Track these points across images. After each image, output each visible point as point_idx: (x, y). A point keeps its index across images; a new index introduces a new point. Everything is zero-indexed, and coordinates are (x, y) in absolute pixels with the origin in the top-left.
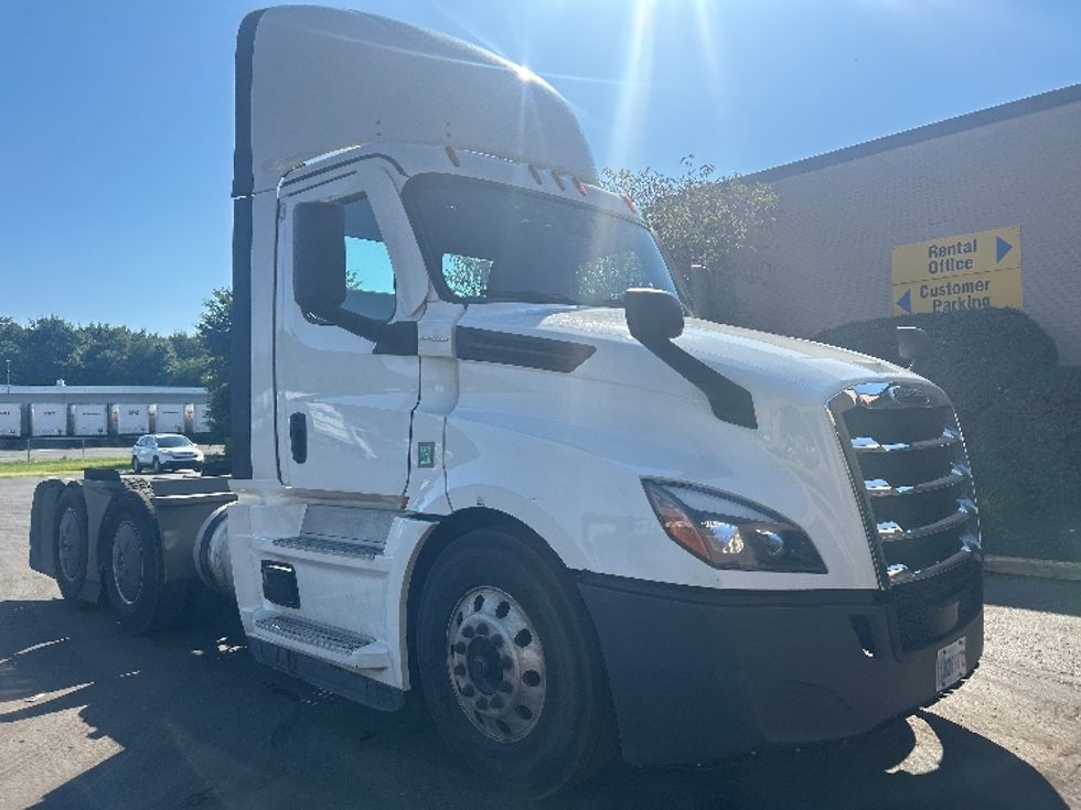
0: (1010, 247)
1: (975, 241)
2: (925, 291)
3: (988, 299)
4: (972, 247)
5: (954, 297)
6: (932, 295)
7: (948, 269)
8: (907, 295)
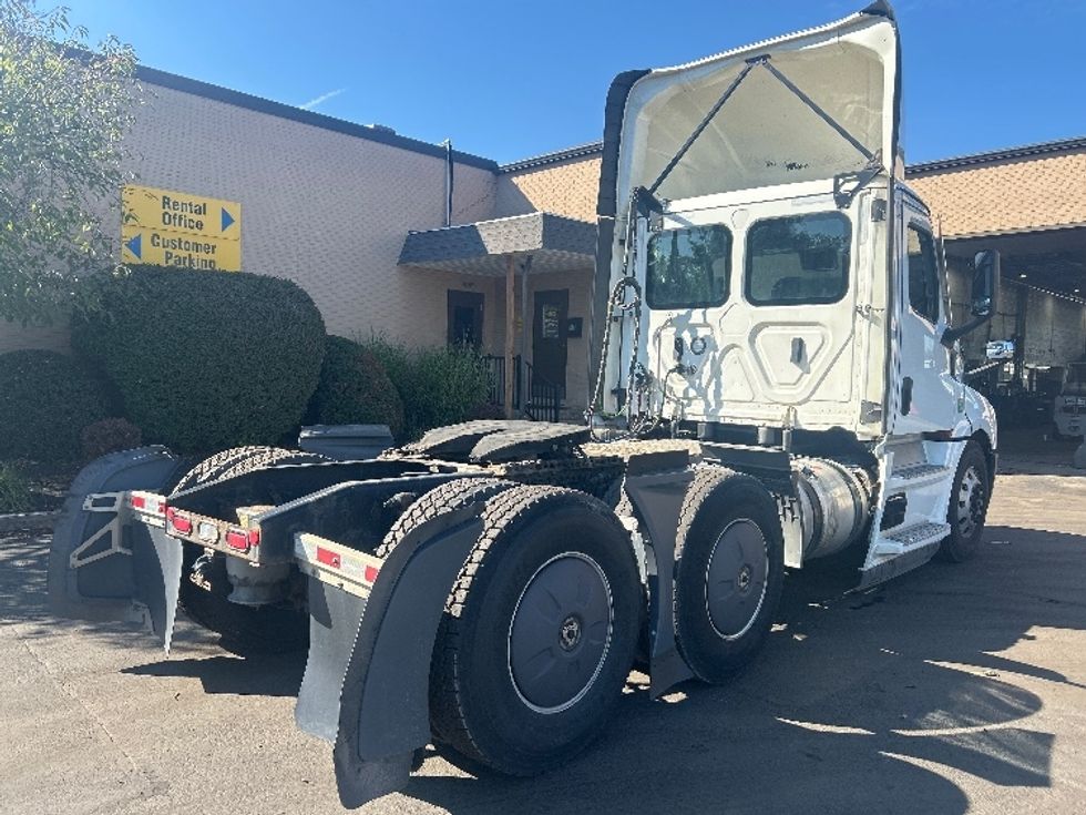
0: (232, 221)
1: (204, 205)
2: (156, 240)
3: (214, 262)
4: (201, 210)
5: (183, 254)
6: (164, 247)
7: (180, 225)
8: (138, 240)
